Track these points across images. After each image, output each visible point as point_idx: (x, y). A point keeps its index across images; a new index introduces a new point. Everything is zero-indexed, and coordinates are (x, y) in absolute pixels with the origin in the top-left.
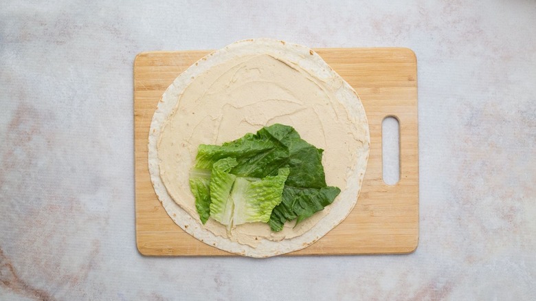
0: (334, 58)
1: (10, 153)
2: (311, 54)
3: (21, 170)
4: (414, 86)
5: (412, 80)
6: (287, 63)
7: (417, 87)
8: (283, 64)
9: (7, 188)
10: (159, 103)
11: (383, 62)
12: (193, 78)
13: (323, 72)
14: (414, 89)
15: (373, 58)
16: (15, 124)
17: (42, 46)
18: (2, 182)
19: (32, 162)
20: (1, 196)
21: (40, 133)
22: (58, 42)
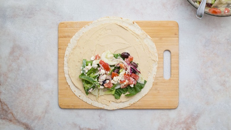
0: (143, 25)
1: (10, 65)
2: (133, 23)
3: (15, 72)
5: (176, 35)
6: (123, 27)
7: (179, 38)
8: (121, 28)
9: (9, 80)
10: (69, 43)
11: (164, 27)
12: (83, 33)
13: (138, 31)
14: (177, 38)
15: (160, 25)
16: (12, 53)
17: (22, 19)
18: (7, 78)
19: (20, 69)
20: (7, 83)
21: (23, 56)
22: (29, 17)
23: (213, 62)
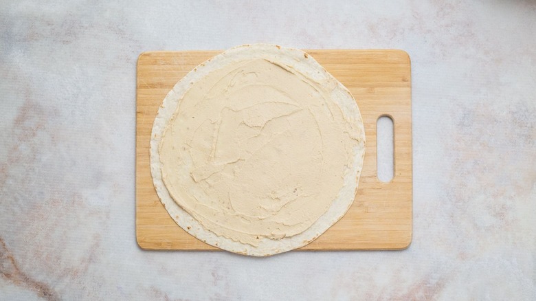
0: (327, 59)
1: (15, 148)
2: (306, 57)
3: (25, 164)
4: (408, 86)
5: (406, 80)
6: (283, 66)
7: (411, 87)
8: (278, 68)
9: (11, 183)
10: (160, 108)
11: (379, 63)
12: (192, 83)
13: (316, 72)
14: (408, 89)
15: (368, 59)
16: (20, 120)
17: (48, 46)
18: (6, 176)
19: (37, 157)
20: (5, 190)
21: (45, 129)
22: (64, 41)
23: (479, 162)
